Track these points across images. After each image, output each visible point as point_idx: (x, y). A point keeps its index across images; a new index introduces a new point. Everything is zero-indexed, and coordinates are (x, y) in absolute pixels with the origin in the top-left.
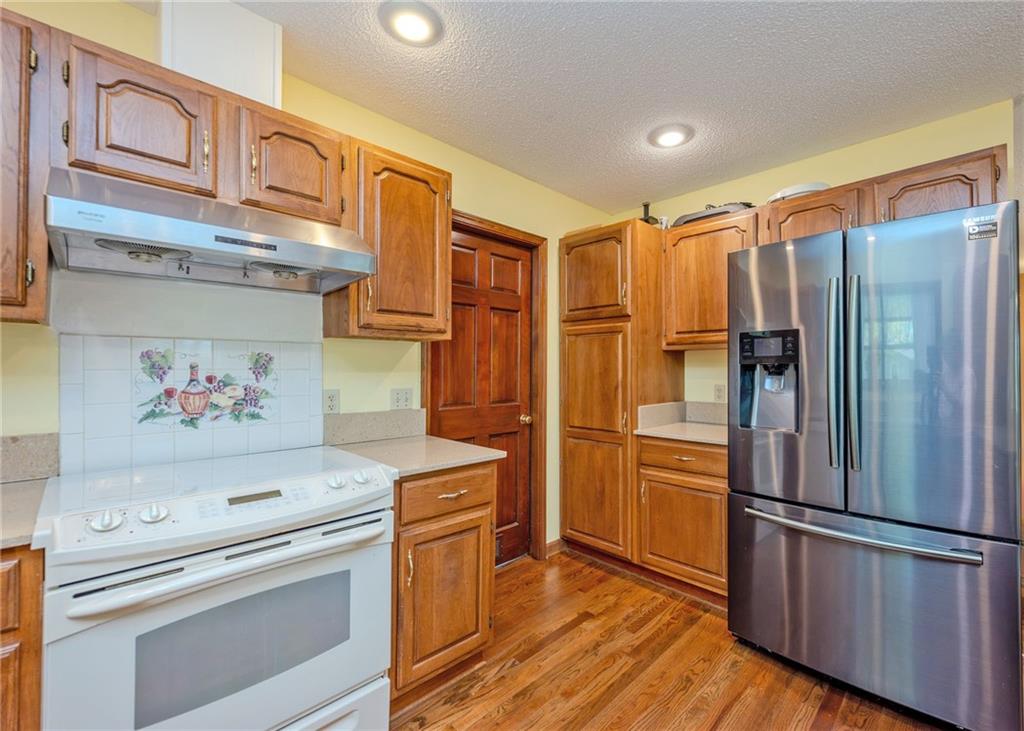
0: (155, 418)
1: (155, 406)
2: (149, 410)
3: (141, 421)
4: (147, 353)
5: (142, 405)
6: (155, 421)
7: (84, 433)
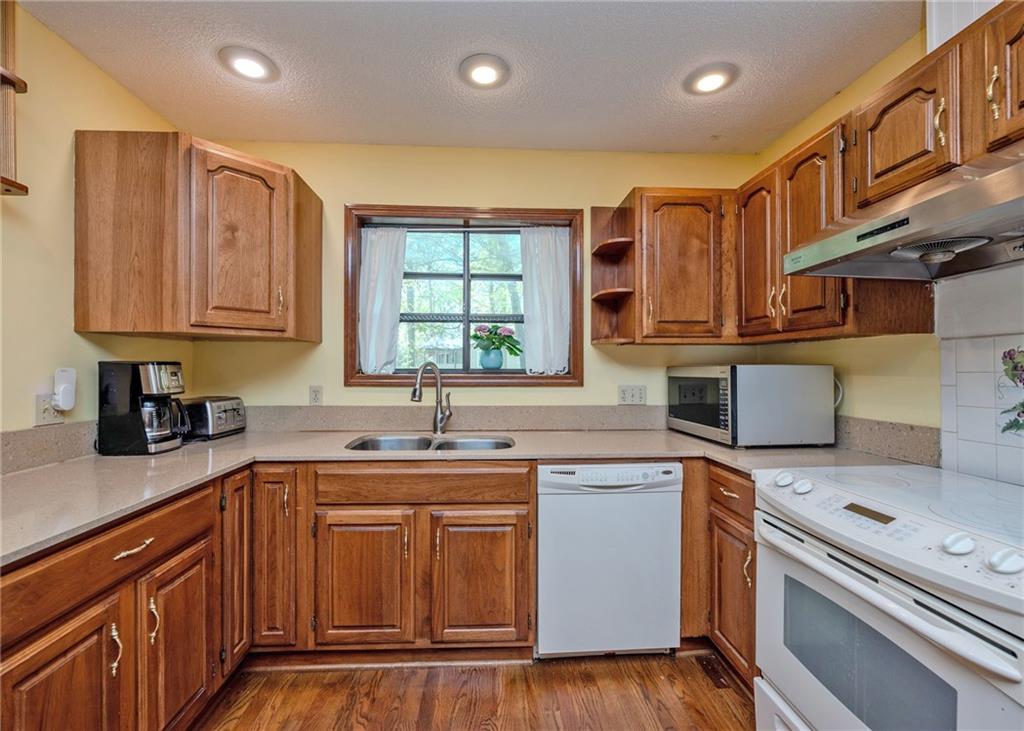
0: (1018, 429)
1: (1019, 415)
2: (1012, 419)
3: (1004, 430)
4: (1009, 352)
5: (1005, 412)
6: (1018, 432)
7: (957, 432)
